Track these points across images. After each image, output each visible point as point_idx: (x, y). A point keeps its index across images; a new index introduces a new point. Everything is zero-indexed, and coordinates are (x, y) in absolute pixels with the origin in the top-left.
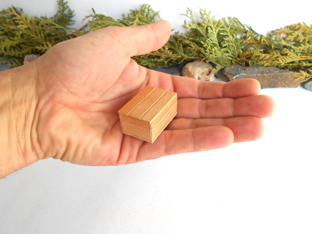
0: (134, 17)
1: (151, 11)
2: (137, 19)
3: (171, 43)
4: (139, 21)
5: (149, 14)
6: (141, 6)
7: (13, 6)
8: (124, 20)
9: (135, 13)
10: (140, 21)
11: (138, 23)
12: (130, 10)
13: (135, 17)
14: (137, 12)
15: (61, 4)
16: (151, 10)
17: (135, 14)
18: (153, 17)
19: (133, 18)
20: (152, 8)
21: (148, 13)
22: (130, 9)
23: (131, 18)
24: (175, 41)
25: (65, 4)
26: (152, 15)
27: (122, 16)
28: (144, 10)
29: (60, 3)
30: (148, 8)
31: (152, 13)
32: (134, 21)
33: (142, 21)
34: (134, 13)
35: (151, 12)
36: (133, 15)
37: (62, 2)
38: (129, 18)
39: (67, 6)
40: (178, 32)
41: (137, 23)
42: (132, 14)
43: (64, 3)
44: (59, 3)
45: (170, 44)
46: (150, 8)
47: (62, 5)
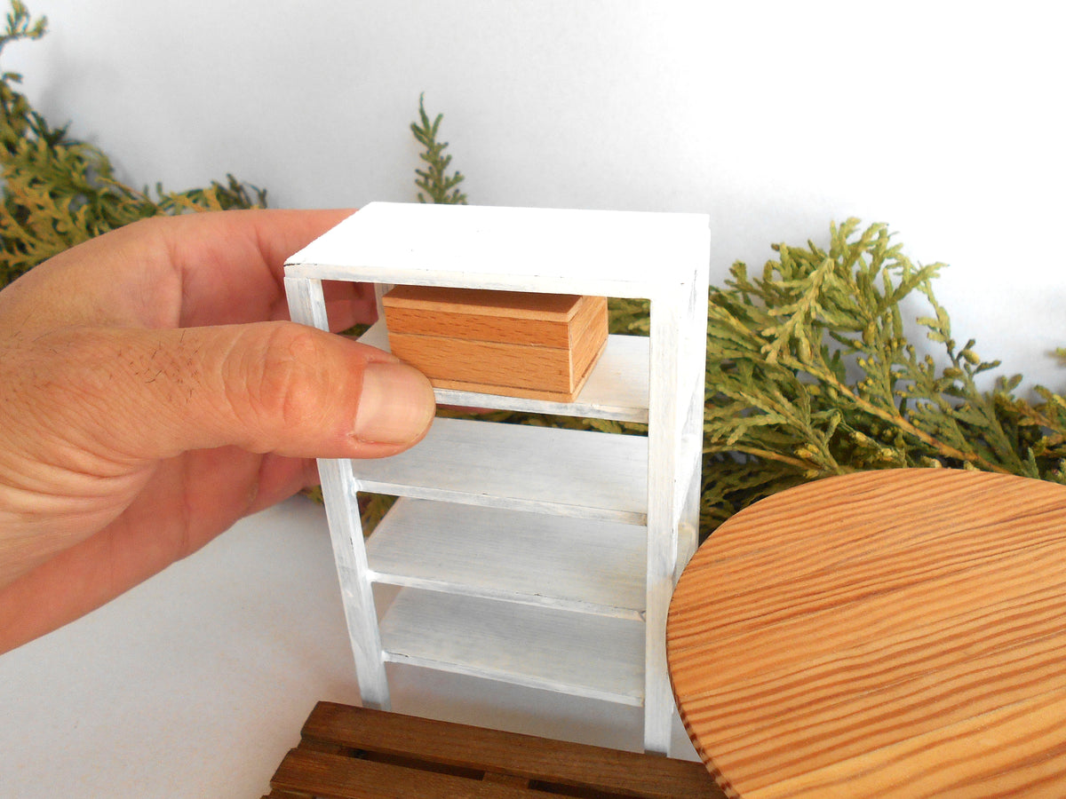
0: (795, 283)
1: (893, 261)
2: (812, 294)
3: (969, 433)
4: (819, 307)
5: (879, 275)
6: (833, 229)
7: (230, 176)
8: (732, 294)
9: (799, 265)
10: (824, 307)
11: (813, 315)
12: (776, 248)
13: (804, 284)
14: (817, 258)
15: (431, 182)
16: (890, 257)
17: (803, 269)
18: (900, 293)
19: (791, 289)
20: (898, 247)
21: (875, 267)
22: (777, 242)
23: (777, 289)
24: (997, 426)
25: (449, 184)
26: (896, 282)
27: (733, 271)
28: (855, 252)
29: (427, 177)
30: (879, 246)
31: (900, 269)
32: (795, 306)
33: (831, 305)
34: (799, 263)
35: (887, 267)
36: (789, 272)
37: (436, 173)
38: (766, 285)
39: (457, 191)
40: (1016, 379)
41: (808, 315)
42: (783, 265)
43: (447, 179)
44: (422, 179)
45: (968, 439)
46: (890, 245)
47: (435, 186)
